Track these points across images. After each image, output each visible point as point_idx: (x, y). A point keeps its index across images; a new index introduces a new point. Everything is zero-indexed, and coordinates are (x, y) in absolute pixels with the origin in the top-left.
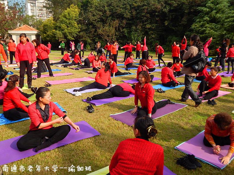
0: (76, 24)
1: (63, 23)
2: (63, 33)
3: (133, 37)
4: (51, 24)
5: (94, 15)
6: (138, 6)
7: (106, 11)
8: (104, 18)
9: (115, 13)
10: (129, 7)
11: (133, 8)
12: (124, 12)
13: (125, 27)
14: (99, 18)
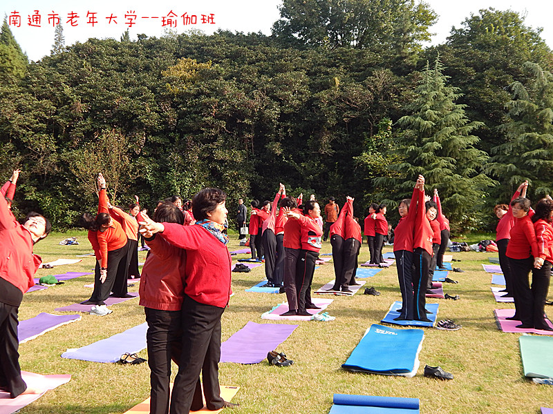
6: (183, 96)
7: (68, 99)
8: (61, 120)
9: (106, 107)
10: (150, 94)
11: (164, 98)
12: (138, 108)
13: (141, 154)
14: (43, 120)
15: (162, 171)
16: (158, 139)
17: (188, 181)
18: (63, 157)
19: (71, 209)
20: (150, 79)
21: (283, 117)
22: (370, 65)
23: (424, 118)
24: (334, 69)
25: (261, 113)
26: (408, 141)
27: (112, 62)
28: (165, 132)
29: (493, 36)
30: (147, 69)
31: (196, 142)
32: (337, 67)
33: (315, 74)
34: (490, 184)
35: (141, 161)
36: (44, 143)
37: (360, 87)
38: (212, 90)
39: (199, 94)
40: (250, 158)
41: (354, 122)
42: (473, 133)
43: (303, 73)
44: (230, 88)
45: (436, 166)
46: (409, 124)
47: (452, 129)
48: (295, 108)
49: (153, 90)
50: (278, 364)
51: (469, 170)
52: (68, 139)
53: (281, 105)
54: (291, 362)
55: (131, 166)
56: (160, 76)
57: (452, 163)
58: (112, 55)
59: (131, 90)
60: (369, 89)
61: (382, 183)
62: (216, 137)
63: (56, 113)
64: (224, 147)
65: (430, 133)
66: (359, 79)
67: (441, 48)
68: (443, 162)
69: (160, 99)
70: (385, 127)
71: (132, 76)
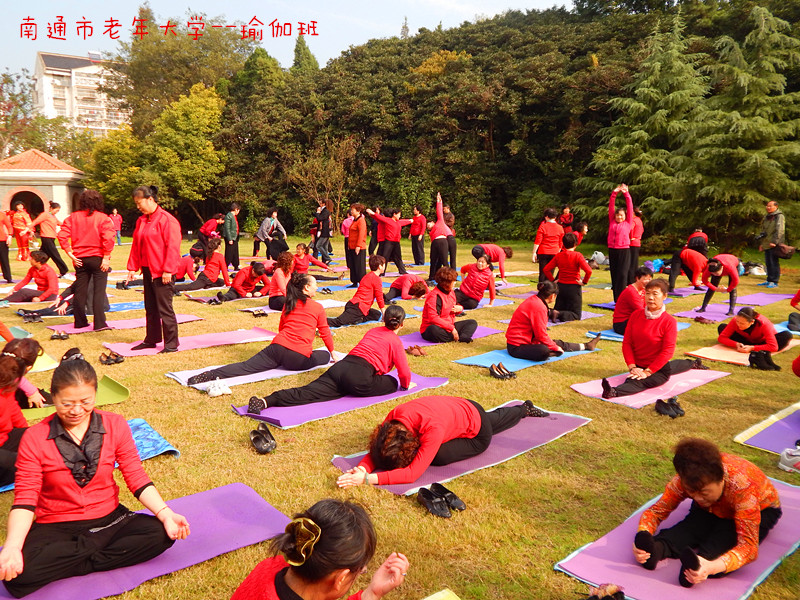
0: (210, 149)
1: (165, 145)
2: (164, 178)
3: (403, 194)
4: (123, 147)
5: (272, 121)
6: (421, 93)
7: (314, 106)
8: (305, 129)
10: (388, 95)
12: (373, 112)
13: (377, 159)
15: (394, 176)
16: (394, 143)
21: (524, 109)
23: (639, 99)
25: (497, 107)
28: (401, 136)
31: (429, 144)
35: (375, 167)
48: (540, 98)
53: (522, 96)
59: (373, 92)
69: (398, 100)
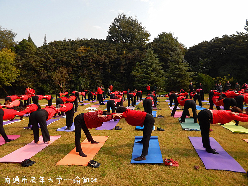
0: (15, 69)
7: (49, 58)
8: (48, 64)
9: (60, 60)
10: (73, 56)
11: (77, 58)
12: (70, 60)
13: (71, 73)
14: (42, 64)
15: (77, 78)
16: (76, 69)
17: (85, 80)
18: (49, 75)
19: (52, 89)
20: (73, 52)
21: (110, 62)
22: (133, 48)
23: (148, 62)
24: (124, 49)
25: (104, 61)
26: (144, 68)
27: (61, 47)
28: (78, 67)
29: (165, 40)
30: (72, 49)
31: (87, 69)
32: (124, 48)
33: (118, 50)
34: (165, 79)
35: (71, 75)
36: (43, 70)
37: (131, 54)
38: (90, 55)
39: (87, 56)
40: (102, 74)
41: (129, 63)
42: (161, 66)
43: (115, 50)
44: (95, 54)
45: (152, 75)
46: (144, 63)
47: (155, 65)
48: (114, 60)
49: (74, 55)
50: (118, 130)
51: (160, 75)
52: (50, 69)
53: (110, 59)
54: (121, 129)
55: (69, 77)
56: (76, 51)
57: (156, 74)
58: (62, 45)
59: (68, 55)
60: (133, 54)
61: (138, 79)
62: (92, 68)
63: (46, 62)
64: (94, 71)
65: (150, 66)
66: (130, 52)
67: (152, 43)
68: (153, 73)
69: (76, 58)
70: (138, 64)
71: (67, 51)
